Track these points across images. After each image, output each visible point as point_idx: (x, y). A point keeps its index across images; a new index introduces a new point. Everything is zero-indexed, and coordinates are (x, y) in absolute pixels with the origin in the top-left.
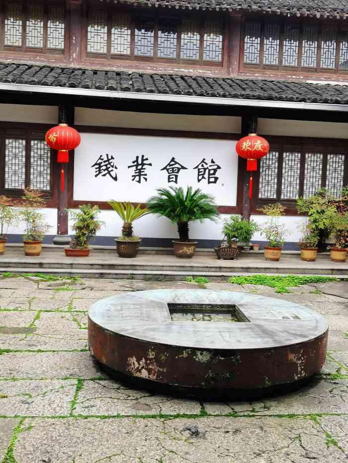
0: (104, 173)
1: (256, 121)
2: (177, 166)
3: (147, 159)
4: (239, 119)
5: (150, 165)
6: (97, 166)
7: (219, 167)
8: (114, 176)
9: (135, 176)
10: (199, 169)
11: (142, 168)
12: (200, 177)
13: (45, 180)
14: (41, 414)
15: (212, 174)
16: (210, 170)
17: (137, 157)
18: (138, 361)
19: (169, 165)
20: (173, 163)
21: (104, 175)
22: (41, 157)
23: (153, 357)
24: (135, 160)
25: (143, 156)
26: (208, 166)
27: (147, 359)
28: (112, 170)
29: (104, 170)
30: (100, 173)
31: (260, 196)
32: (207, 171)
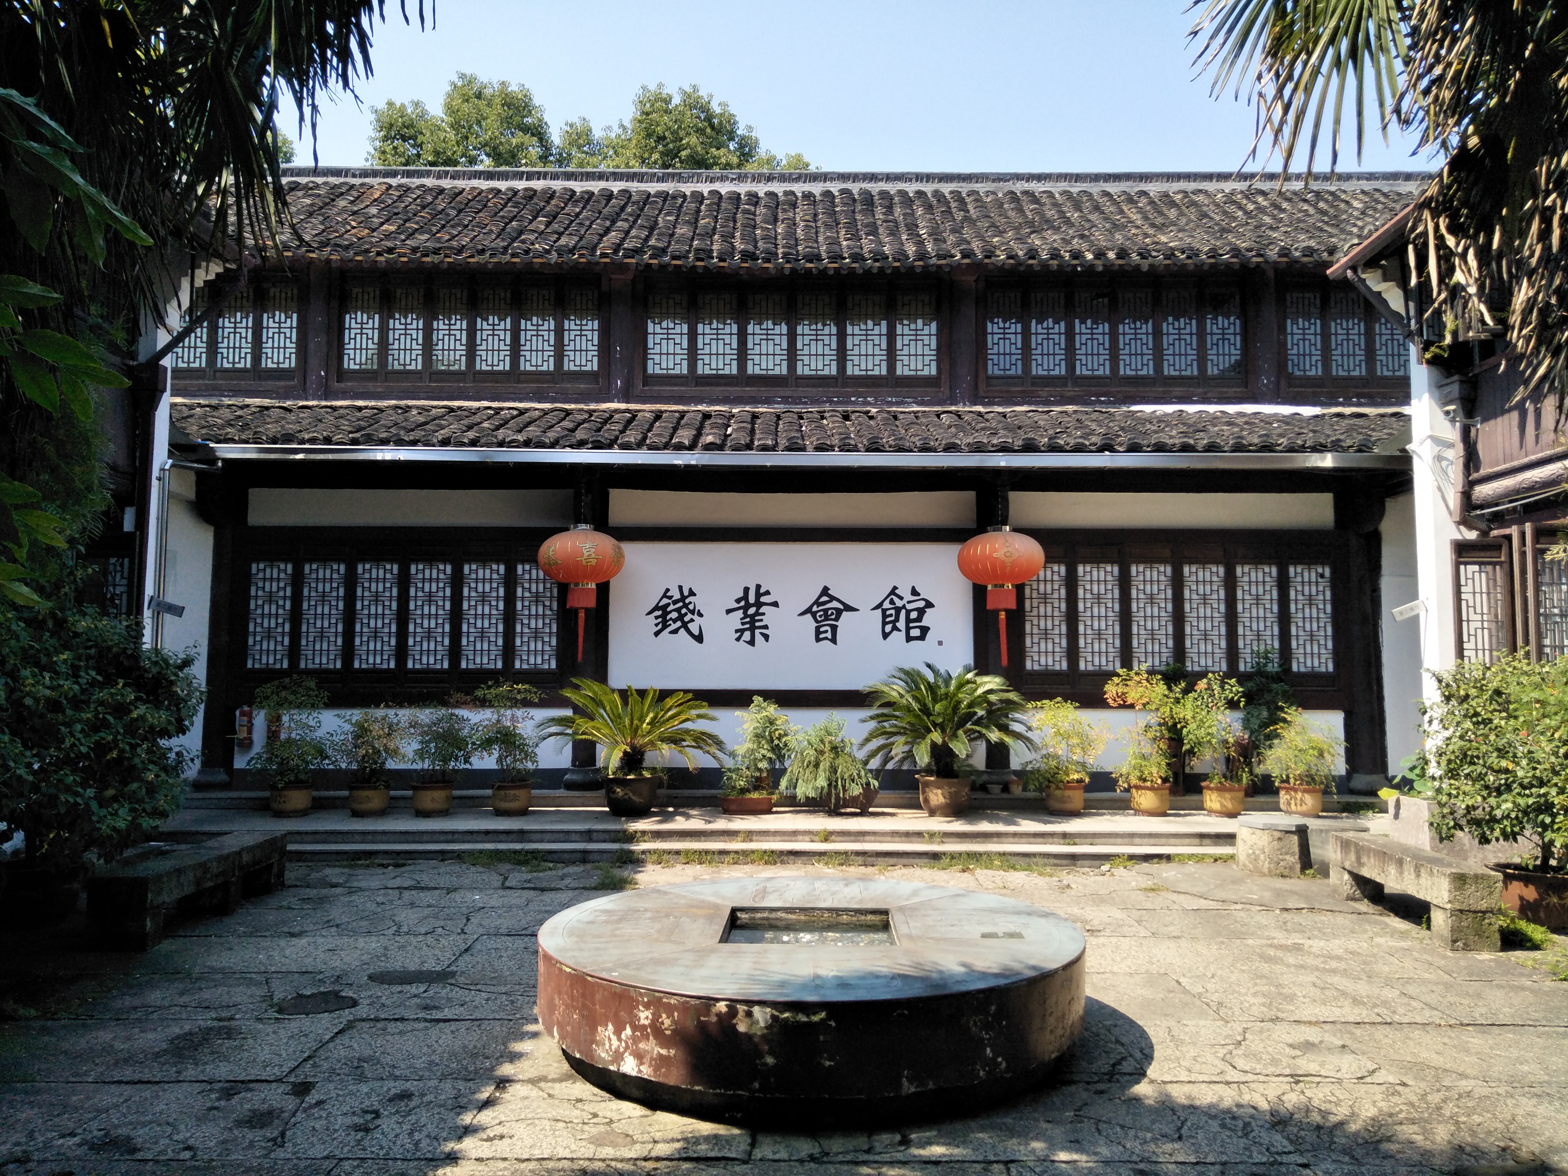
0: (674, 626)
1: (1006, 500)
2: (835, 604)
3: (767, 593)
4: (970, 496)
5: (775, 604)
6: (659, 613)
7: (929, 605)
8: (696, 633)
9: (741, 631)
10: (884, 611)
11: (757, 613)
12: (888, 628)
13: (547, 648)
14: (382, 1153)
15: (915, 621)
16: (908, 612)
17: (747, 590)
18: (618, 1032)
19: (817, 603)
20: (824, 599)
21: (675, 632)
22: (537, 598)
23: (647, 1022)
24: (741, 595)
25: (758, 587)
26: (904, 602)
27: (634, 1028)
28: (692, 620)
29: (675, 621)
30: (665, 626)
31: (1029, 665)
32: (903, 613)
